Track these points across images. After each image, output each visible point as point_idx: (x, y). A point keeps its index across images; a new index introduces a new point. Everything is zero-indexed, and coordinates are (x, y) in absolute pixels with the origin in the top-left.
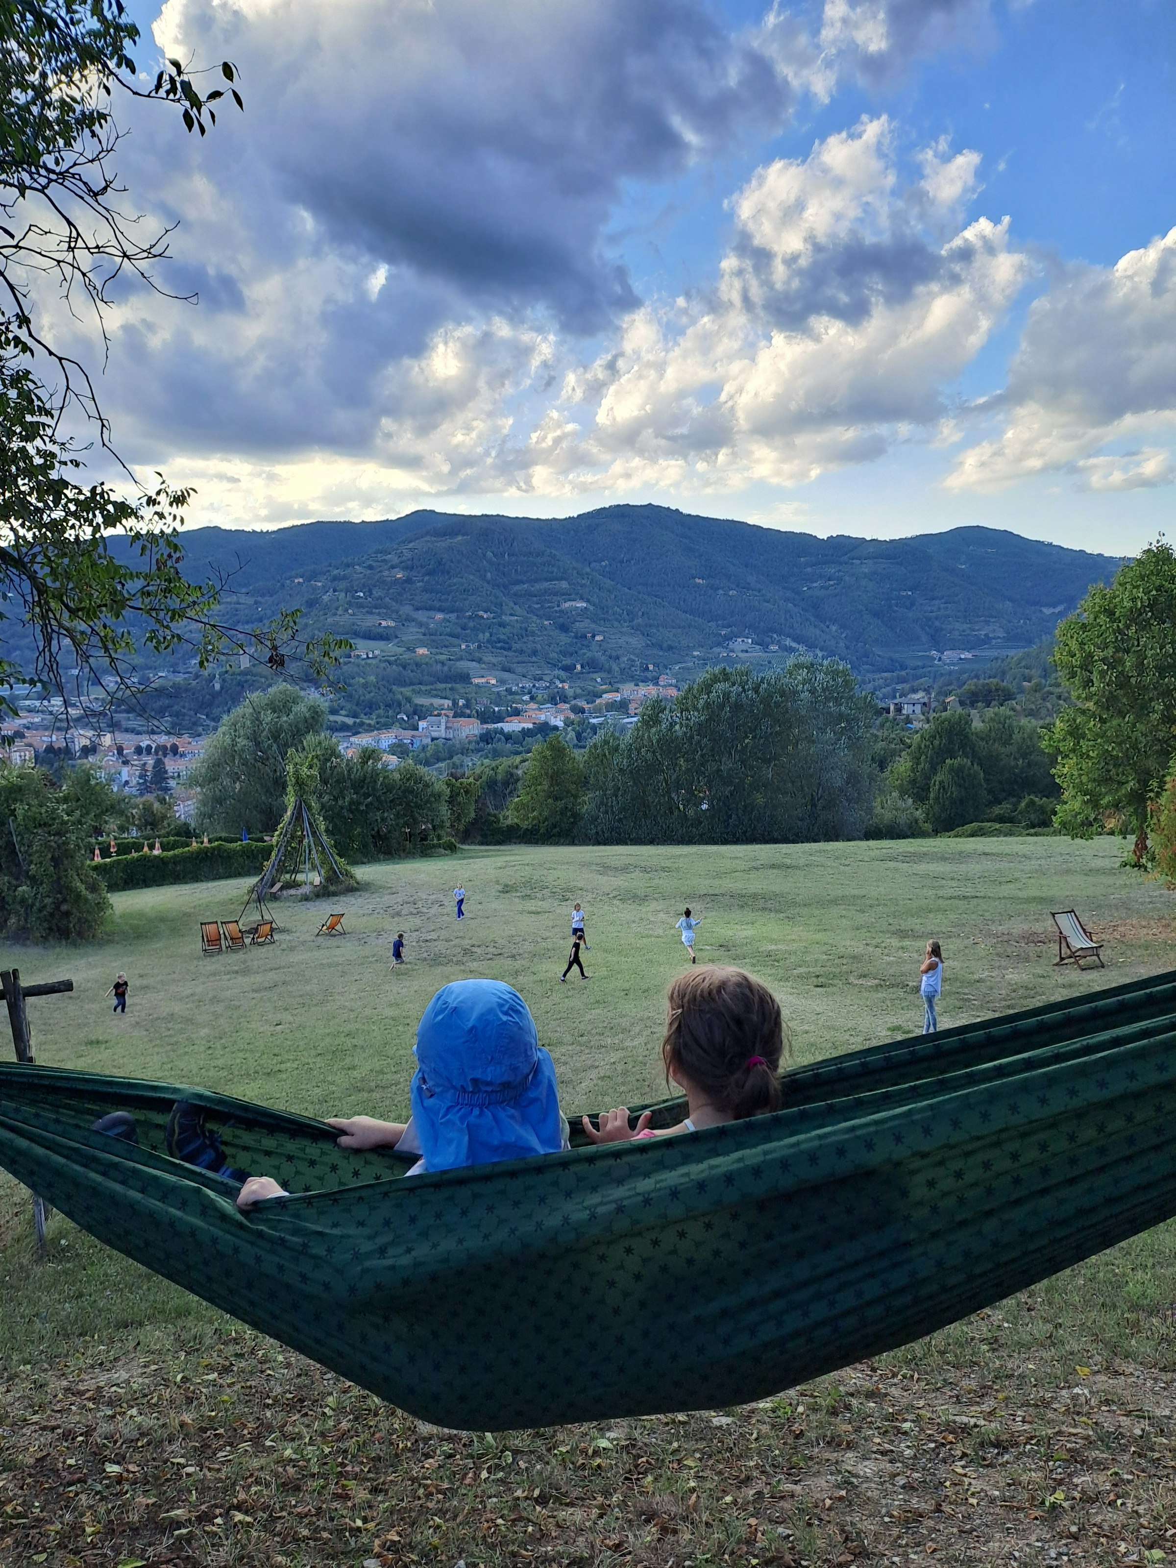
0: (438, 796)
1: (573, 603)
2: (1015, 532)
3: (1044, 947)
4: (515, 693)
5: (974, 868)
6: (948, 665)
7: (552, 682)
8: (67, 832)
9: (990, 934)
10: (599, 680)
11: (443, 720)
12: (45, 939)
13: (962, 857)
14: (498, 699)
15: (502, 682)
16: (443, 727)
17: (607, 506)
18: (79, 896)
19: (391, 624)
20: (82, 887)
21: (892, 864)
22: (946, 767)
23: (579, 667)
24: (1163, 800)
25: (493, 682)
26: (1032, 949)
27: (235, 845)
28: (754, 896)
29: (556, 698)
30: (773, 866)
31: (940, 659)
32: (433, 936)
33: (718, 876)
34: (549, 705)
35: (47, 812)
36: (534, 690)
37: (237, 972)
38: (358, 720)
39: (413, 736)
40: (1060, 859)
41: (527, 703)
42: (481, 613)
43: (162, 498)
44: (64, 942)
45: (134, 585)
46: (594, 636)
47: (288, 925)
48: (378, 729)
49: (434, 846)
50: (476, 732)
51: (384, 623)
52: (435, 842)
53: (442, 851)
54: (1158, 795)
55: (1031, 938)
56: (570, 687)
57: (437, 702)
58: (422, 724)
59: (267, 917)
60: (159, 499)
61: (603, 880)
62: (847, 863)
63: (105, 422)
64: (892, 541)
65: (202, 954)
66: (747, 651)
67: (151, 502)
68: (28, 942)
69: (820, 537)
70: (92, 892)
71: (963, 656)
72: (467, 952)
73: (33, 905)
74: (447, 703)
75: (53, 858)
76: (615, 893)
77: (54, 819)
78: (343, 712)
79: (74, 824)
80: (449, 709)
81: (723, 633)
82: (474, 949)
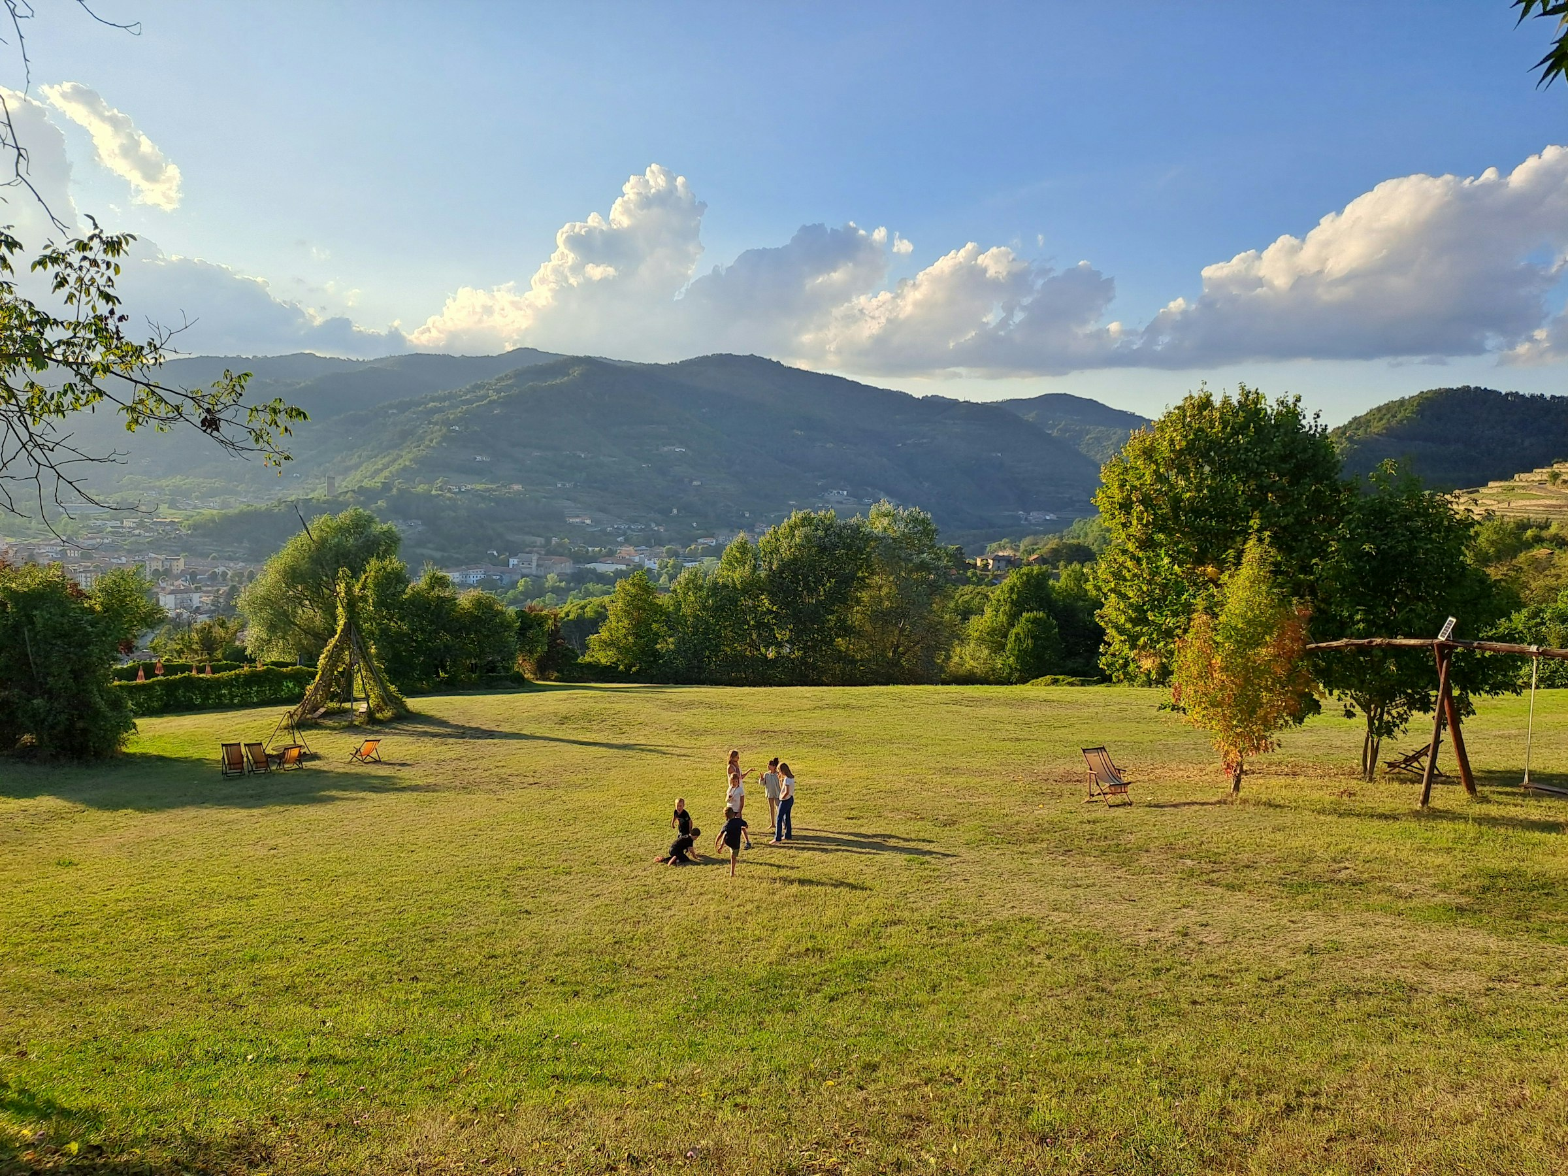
0: (507, 626)
1: (672, 448)
2: (1101, 401)
3: (1079, 786)
4: (610, 534)
5: (1033, 713)
6: (1034, 525)
7: (648, 525)
8: (89, 644)
9: (1032, 773)
10: (695, 524)
11: (535, 557)
12: (55, 757)
13: (1024, 702)
14: (593, 540)
15: (596, 522)
16: (534, 564)
17: (710, 354)
18: (97, 713)
19: (486, 459)
20: (102, 706)
21: (954, 708)
22: (1023, 620)
23: (675, 511)
24: (1189, 637)
25: (588, 522)
26: (1066, 788)
27: (284, 670)
28: (813, 734)
29: (650, 541)
30: (838, 707)
31: (1026, 519)
32: (474, 764)
33: (781, 713)
34: (644, 547)
35: (69, 622)
36: (629, 532)
37: (251, 797)
38: (446, 554)
39: (502, 573)
40: (1116, 708)
41: (621, 544)
42: (579, 453)
43: (95, 243)
44: (76, 762)
45: (52, 335)
46: (691, 481)
47: (320, 752)
48: (467, 564)
49: (501, 678)
50: (569, 571)
51: (479, 458)
52: (503, 674)
53: (509, 683)
54: (1185, 631)
55: (1067, 778)
56: (665, 531)
57: (529, 539)
58: (513, 561)
59: (300, 742)
60: (92, 244)
61: (666, 715)
62: (911, 705)
63: (22, 152)
64: (984, 404)
65: (222, 777)
66: (841, 503)
67: (83, 246)
68: (34, 760)
69: (916, 396)
70: (112, 710)
71: (1048, 518)
72: (502, 781)
73: (44, 720)
74: (540, 541)
75: (72, 671)
76: (675, 727)
77: (76, 630)
78: (430, 545)
79: (97, 635)
80: (542, 546)
81: (819, 484)
82: (510, 778)
